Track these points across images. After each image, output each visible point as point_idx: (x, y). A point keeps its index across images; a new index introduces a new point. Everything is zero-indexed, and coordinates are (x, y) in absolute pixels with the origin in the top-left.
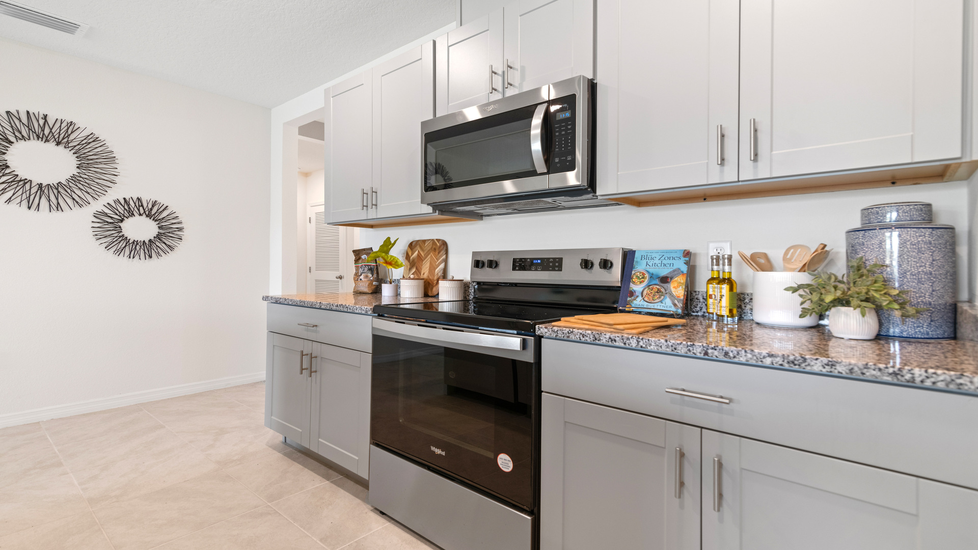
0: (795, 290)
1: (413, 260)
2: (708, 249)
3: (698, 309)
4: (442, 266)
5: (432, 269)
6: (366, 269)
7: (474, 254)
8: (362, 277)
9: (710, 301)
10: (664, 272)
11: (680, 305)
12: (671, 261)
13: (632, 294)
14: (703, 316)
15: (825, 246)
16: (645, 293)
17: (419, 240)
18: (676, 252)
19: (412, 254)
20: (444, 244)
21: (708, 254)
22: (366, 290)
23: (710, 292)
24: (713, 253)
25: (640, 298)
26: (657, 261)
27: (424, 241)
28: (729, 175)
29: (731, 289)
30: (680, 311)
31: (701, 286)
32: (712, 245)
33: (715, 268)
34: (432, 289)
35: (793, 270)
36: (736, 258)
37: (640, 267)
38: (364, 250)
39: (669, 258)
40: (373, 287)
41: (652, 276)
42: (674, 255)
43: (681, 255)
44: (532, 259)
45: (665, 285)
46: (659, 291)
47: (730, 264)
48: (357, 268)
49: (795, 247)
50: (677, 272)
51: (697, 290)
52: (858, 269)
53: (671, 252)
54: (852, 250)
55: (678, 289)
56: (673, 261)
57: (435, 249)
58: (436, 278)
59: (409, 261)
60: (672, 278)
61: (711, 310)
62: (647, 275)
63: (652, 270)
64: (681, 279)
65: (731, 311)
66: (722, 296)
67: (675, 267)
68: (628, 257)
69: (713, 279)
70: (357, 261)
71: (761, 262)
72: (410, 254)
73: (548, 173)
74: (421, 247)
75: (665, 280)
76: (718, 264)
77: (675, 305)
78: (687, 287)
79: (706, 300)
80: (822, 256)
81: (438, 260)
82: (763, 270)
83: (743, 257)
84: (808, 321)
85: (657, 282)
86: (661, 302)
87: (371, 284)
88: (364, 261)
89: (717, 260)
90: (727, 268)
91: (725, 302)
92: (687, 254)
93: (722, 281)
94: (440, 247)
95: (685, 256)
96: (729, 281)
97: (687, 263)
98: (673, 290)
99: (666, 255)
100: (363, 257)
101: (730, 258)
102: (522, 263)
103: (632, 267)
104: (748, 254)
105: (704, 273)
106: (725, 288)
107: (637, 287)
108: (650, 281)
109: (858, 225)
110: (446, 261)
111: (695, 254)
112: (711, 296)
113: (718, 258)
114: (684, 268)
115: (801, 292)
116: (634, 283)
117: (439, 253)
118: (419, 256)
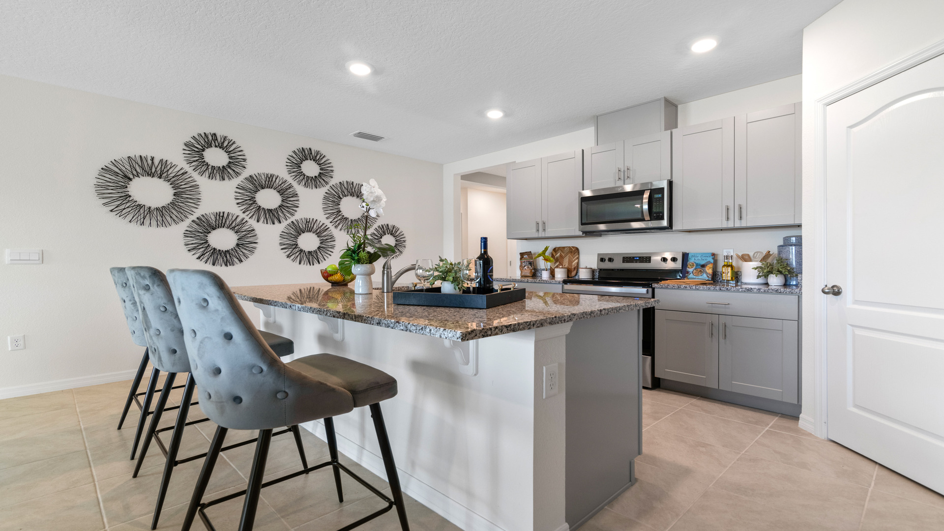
0: (756, 269)
1: (557, 258)
2: (723, 252)
3: (718, 279)
4: (576, 261)
5: (570, 262)
6: (528, 263)
7: (599, 255)
8: (526, 268)
9: (724, 275)
10: (703, 263)
11: (710, 277)
12: (706, 258)
13: (688, 272)
14: (721, 282)
15: (770, 252)
16: (694, 272)
17: (560, 247)
18: (708, 254)
19: (556, 255)
20: (577, 249)
21: (723, 254)
22: (529, 275)
23: (724, 271)
24: (725, 254)
25: (692, 274)
26: (699, 258)
27: (564, 248)
28: (731, 225)
29: (732, 269)
30: (710, 279)
31: (720, 269)
32: (725, 250)
33: (726, 260)
34: (571, 273)
35: (757, 261)
36: (735, 256)
37: (691, 260)
38: (526, 252)
39: (705, 257)
40: (532, 273)
41: (697, 265)
42: (707, 255)
43: (710, 255)
44: (634, 257)
45: (703, 268)
46: (700, 271)
47: (732, 259)
48: (521, 262)
49: (757, 252)
50: (709, 262)
51: (718, 270)
52: (780, 260)
53: (706, 254)
54: (780, 252)
55: (709, 270)
56: (707, 258)
57: (571, 252)
58: (573, 267)
59: (554, 258)
60: (706, 265)
61: (724, 279)
62: (695, 264)
63: (697, 262)
64: (711, 266)
65: (732, 278)
66: (728, 272)
67: (708, 261)
68: (685, 256)
69: (725, 265)
70: (521, 259)
71: (746, 258)
72: (555, 255)
73: (651, 220)
74: (561, 251)
75: (703, 266)
76: (727, 259)
77: (708, 277)
78: (713, 269)
79: (722, 275)
80: (768, 255)
81: (574, 258)
82: (746, 261)
83: (738, 256)
84: (761, 280)
85: (700, 267)
86: (702, 275)
87: (531, 271)
88: (525, 259)
89: (727, 257)
90: (730, 260)
91: (729, 274)
92: (713, 255)
93: (728, 266)
94: (575, 251)
95: (712, 256)
96: (732, 266)
97: (713, 259)
98: (707, 270)
99: (703, 255)
100: (525, 256)
101: (732, 257)
102: (628, 259)
103: (687, 261)
104: (740, 254)
105: (721, 263)
106: (730, 269)
107: (690, 270)
108: (696, 267)
109: (782, 244)
110: (578, 258)
111: (717, 255)
112: (724, 273)
113: (727, 256)
114: (712, 261)
115: (757, 270)
116: (688, 267)
117: (574, 254)
118: (561, 255)
